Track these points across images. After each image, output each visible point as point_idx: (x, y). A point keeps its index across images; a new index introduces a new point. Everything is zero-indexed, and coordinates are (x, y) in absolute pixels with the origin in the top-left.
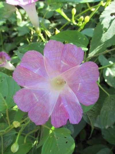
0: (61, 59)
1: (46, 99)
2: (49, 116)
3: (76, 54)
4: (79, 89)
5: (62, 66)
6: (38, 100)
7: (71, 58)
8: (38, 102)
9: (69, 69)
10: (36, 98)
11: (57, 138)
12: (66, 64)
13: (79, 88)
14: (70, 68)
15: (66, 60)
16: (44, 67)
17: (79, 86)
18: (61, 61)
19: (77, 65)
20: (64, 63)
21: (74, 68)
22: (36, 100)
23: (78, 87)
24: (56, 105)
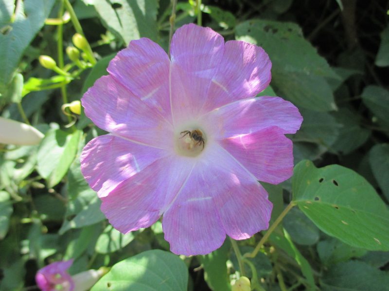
0: (138, 97)
1: (215, 177)
2: (259, 184)
3: (142, 57)
4: (225, 89)
5: (154, 103)
6: (209, 198)
7: (145, 74)
8: (213, 199)
9: (168, 90)
10: (201, 199)
11: (317, 199)
12: (154, 91)
13: (221, 86)
14: (168, 87)
15: (145, 87)
16: (137, 145)
17: (218, 84)
18: (142, 99)
19: (168, 66)
20: (150, 95)
21: (173, 78)
22: (206, 201)
23: (218, 87)
24: (239, 158)
